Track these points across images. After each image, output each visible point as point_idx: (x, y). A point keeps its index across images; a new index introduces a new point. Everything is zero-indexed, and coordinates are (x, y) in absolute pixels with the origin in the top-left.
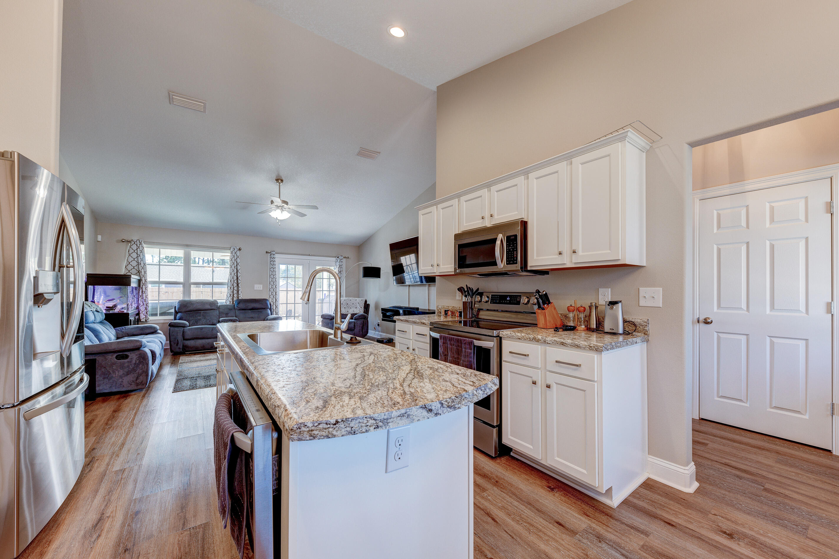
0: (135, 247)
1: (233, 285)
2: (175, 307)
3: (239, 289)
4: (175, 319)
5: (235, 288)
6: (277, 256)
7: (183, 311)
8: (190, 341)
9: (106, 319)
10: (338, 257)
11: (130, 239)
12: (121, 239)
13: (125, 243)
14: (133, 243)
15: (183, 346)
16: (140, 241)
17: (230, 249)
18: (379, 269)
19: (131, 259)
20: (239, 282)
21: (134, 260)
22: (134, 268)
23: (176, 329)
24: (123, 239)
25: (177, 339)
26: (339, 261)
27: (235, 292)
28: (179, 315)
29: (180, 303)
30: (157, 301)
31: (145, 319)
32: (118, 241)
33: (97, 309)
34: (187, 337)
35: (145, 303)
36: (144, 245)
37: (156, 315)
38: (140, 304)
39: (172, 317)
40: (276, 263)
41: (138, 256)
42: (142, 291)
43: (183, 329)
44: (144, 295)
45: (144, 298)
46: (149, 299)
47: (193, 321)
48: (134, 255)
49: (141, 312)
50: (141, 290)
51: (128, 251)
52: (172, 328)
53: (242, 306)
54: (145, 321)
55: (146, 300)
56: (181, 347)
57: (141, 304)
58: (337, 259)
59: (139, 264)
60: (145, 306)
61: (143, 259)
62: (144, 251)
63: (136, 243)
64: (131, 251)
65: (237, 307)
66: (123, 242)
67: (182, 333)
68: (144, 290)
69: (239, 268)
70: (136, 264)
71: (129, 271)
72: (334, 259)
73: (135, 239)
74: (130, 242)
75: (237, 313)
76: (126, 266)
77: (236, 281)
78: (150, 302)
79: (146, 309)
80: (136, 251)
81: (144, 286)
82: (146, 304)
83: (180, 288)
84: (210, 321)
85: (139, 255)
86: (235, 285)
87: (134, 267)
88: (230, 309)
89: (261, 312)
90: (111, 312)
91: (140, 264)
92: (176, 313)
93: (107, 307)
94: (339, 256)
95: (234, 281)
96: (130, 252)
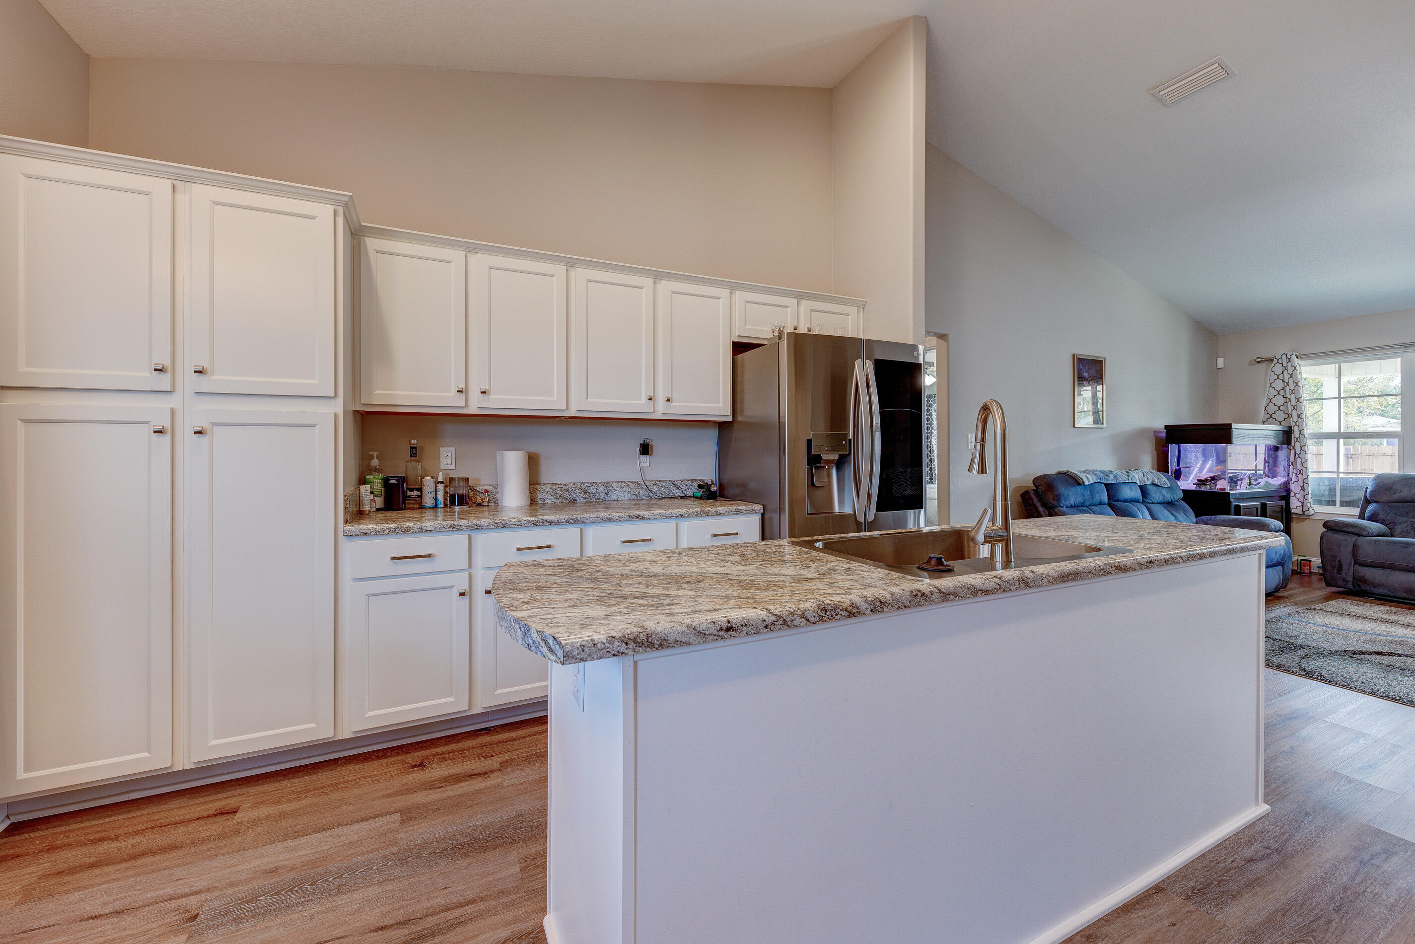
0: (1279, 369)
2: (1367, 488)
4: (1362, 516)
7: (1381, 500)
8: (1373, 570)
11: (1271, 356)
12: (1256, 358)
13: (1262, 365)
14: (1275, 361)
15: (1354, 577)
19: (1273, 393)
21: (1279, 393)
22: (1279, 409)
23: (1339, 536)
24: (1258, 358)
25: (1338, 559)
28: (1371, 508)
29: (1377, 482)
30: (1335, 475)
32: (1251, 364)
33: (1153, 481)
34: (1362, 557)
35: (1301, 476)
36: (1296, 362)
37: (1332, 503)
38: (1291, 479)
39: (1356, 511)
41: (1286, 384)
43: (1355, 538)
45: (1299, 467)
46: (1310, 469)
47: (1404, 526)
48: (1279, 385)
49: (1292, 494)
51: (1267, 378)
52: (1330, 534)
55: (1305, 472)
56: (1350, 579)
57: (1294, 478)
59: (1288, 400)
60: (1300, 483)
62: (1296, 372)
63: (1281, 360)
64: (1273, 377)
66: (1258, 362)
67: (1351, 547)
70: (1283, 400)
71: (1271, 415)
73: (1279, 353)
74: (1270, 360)
76: (1265, 407)
78: (1311, 475)
79: (1303, 489)
80: (1281, 376)
81: (1297, 444)
82: (1304, 479)
87: (1279, 407)
90: (1202, 488)
92: (1367, 502)
93: (1199, 480)
96: (1272, 380)
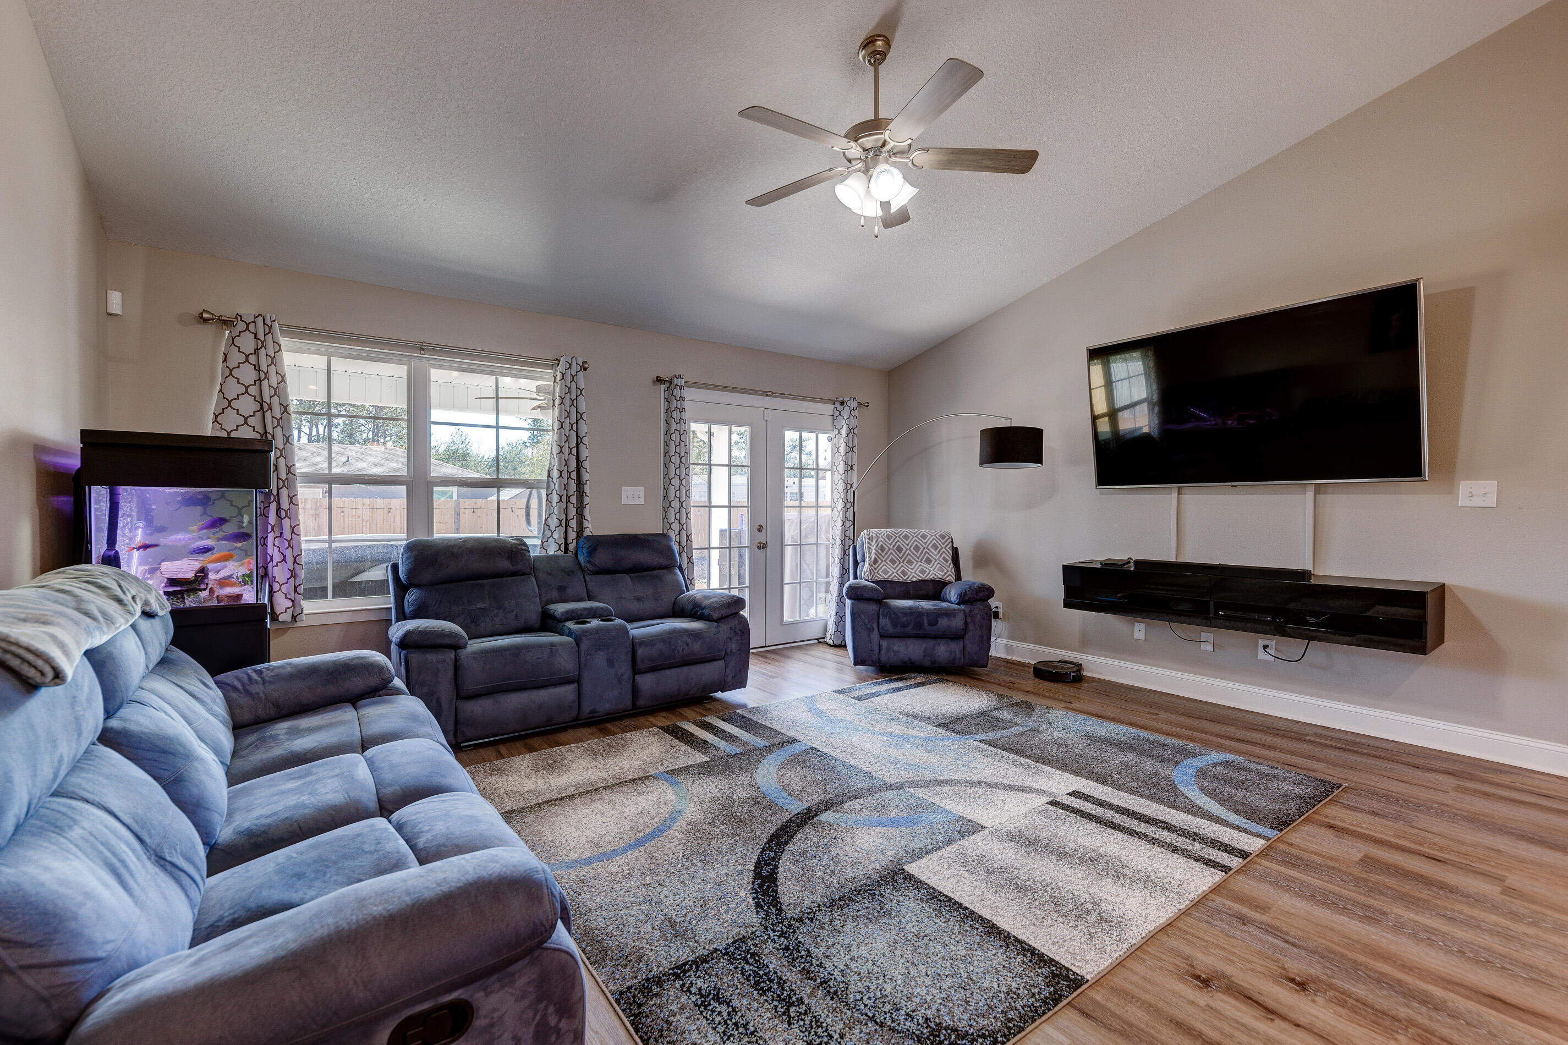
0: (247, 343)
1: (566, 487)
2: (396, 564)
3: (586, 500)
4: (401, 611)
5: (574, 499)
6: (688, 393)
7: (418, 583)
9: (177, 641)
10: (842, 403)
11: (228, 313)
12: (196, 311)
13: (210, 329)
14: (242, 326)
15: (457, 720)
16: (268, 322)
17: (552, 367)
18: (1039, 432)
19: (233, 389)
20: (586, 476)
21: (246, 391)
22: (246, 423)
23: (432, 657)
24: (204, 311)
25: (436, 696)
26: (846, 413)
27: (573, 511)
28: (411, 597)
29: (415, 553)
30: (327, 545)
31: (290, 612)
32: (184, 320)
33: (146, 603)
34: (469, 686)
35: (289, 553)
36: (283, 341)
37: (323, 593)
38: (272, 557)
40: (686, 416)
41: (263, 376)
42: (279, 509)
44: (286, 523)
45: (287, 534)
46: (304, 537)
48: (247, 374)
50: (273, 506)
51: (221, 358)
52: (415, 655)
53: (602, 558)
54: (289, 619)
55: (294, 543)
57: (277, 557)
58: (840, 408)
59: (266, 407)
61: (280, 391)
62: (282, 358)
63: (252, 327)
64: (235, 358)
65: (589, 562)
66: (205, 320)
67: (450, 673)
68: (285, 504)
69: (584, 428)
70: (255, 406)
72: (828, 409)
73: (248, 311)
74: (225, 323)
75: (590, 585)
76: (216, 416)
77: (574, 475)
78: (305, 548)
79: (293, 574)
80: (252, 359)
81: (284, 492)
82: (295, 558)
83: (398, 498)
84: (516, 616)
85: (266, 374)
86: (573, 487)
87: (246, 419)
88: (569, 573)
89: (659, 578)
90: (190, 602)
91: (270, 408)
92: (402, 587)
94: (846, 399)
95: (569, 473)
96: (232, 363)
